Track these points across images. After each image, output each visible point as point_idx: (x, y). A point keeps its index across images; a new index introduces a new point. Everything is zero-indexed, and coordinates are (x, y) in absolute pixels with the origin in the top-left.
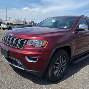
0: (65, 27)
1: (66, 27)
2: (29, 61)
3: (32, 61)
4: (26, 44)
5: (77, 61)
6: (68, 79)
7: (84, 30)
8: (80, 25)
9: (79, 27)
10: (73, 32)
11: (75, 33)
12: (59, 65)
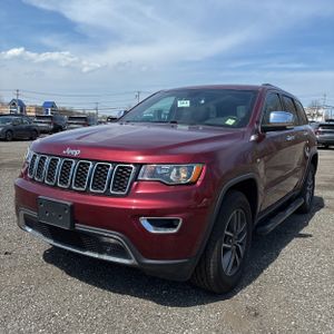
0: (230, 122)
1: (233, 121)
2: (152, 230)
3: (162, 231)
4: (136, 179)
5: (270, 227)
6: (257, 281)
7: (284, 128)
8: (272, 115)
9: (271, 121)
10: (253, 138)
11: (258, 141)
12: (231, 237)
